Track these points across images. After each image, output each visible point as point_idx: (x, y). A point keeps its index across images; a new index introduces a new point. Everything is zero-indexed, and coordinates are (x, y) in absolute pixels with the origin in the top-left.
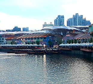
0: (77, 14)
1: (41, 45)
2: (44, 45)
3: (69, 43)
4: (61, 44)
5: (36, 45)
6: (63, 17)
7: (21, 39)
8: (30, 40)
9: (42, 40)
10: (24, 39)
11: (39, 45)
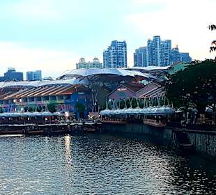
0: (157, 38)
1: (59, 113)
2: (67, 114)
3: (122, 108)
4: (104, 109)
5: (47, 113)
6: (124, 44)
7: (15, 101)
8: (33, 103)
9: (62, 101)
10: (21, 100)
11: (55, 114)
